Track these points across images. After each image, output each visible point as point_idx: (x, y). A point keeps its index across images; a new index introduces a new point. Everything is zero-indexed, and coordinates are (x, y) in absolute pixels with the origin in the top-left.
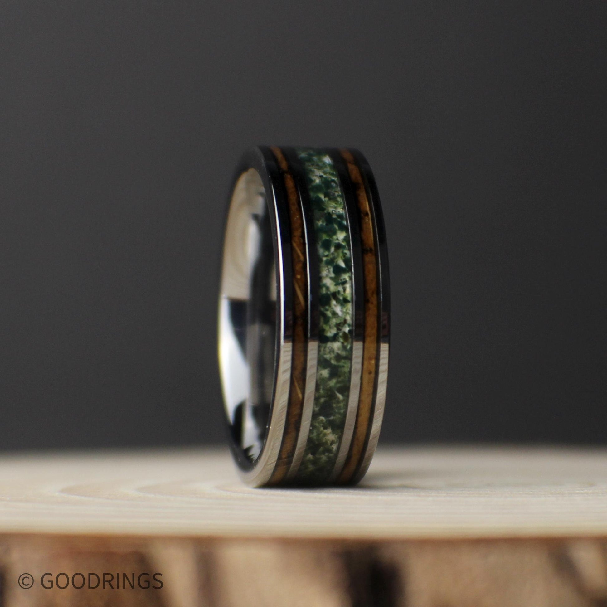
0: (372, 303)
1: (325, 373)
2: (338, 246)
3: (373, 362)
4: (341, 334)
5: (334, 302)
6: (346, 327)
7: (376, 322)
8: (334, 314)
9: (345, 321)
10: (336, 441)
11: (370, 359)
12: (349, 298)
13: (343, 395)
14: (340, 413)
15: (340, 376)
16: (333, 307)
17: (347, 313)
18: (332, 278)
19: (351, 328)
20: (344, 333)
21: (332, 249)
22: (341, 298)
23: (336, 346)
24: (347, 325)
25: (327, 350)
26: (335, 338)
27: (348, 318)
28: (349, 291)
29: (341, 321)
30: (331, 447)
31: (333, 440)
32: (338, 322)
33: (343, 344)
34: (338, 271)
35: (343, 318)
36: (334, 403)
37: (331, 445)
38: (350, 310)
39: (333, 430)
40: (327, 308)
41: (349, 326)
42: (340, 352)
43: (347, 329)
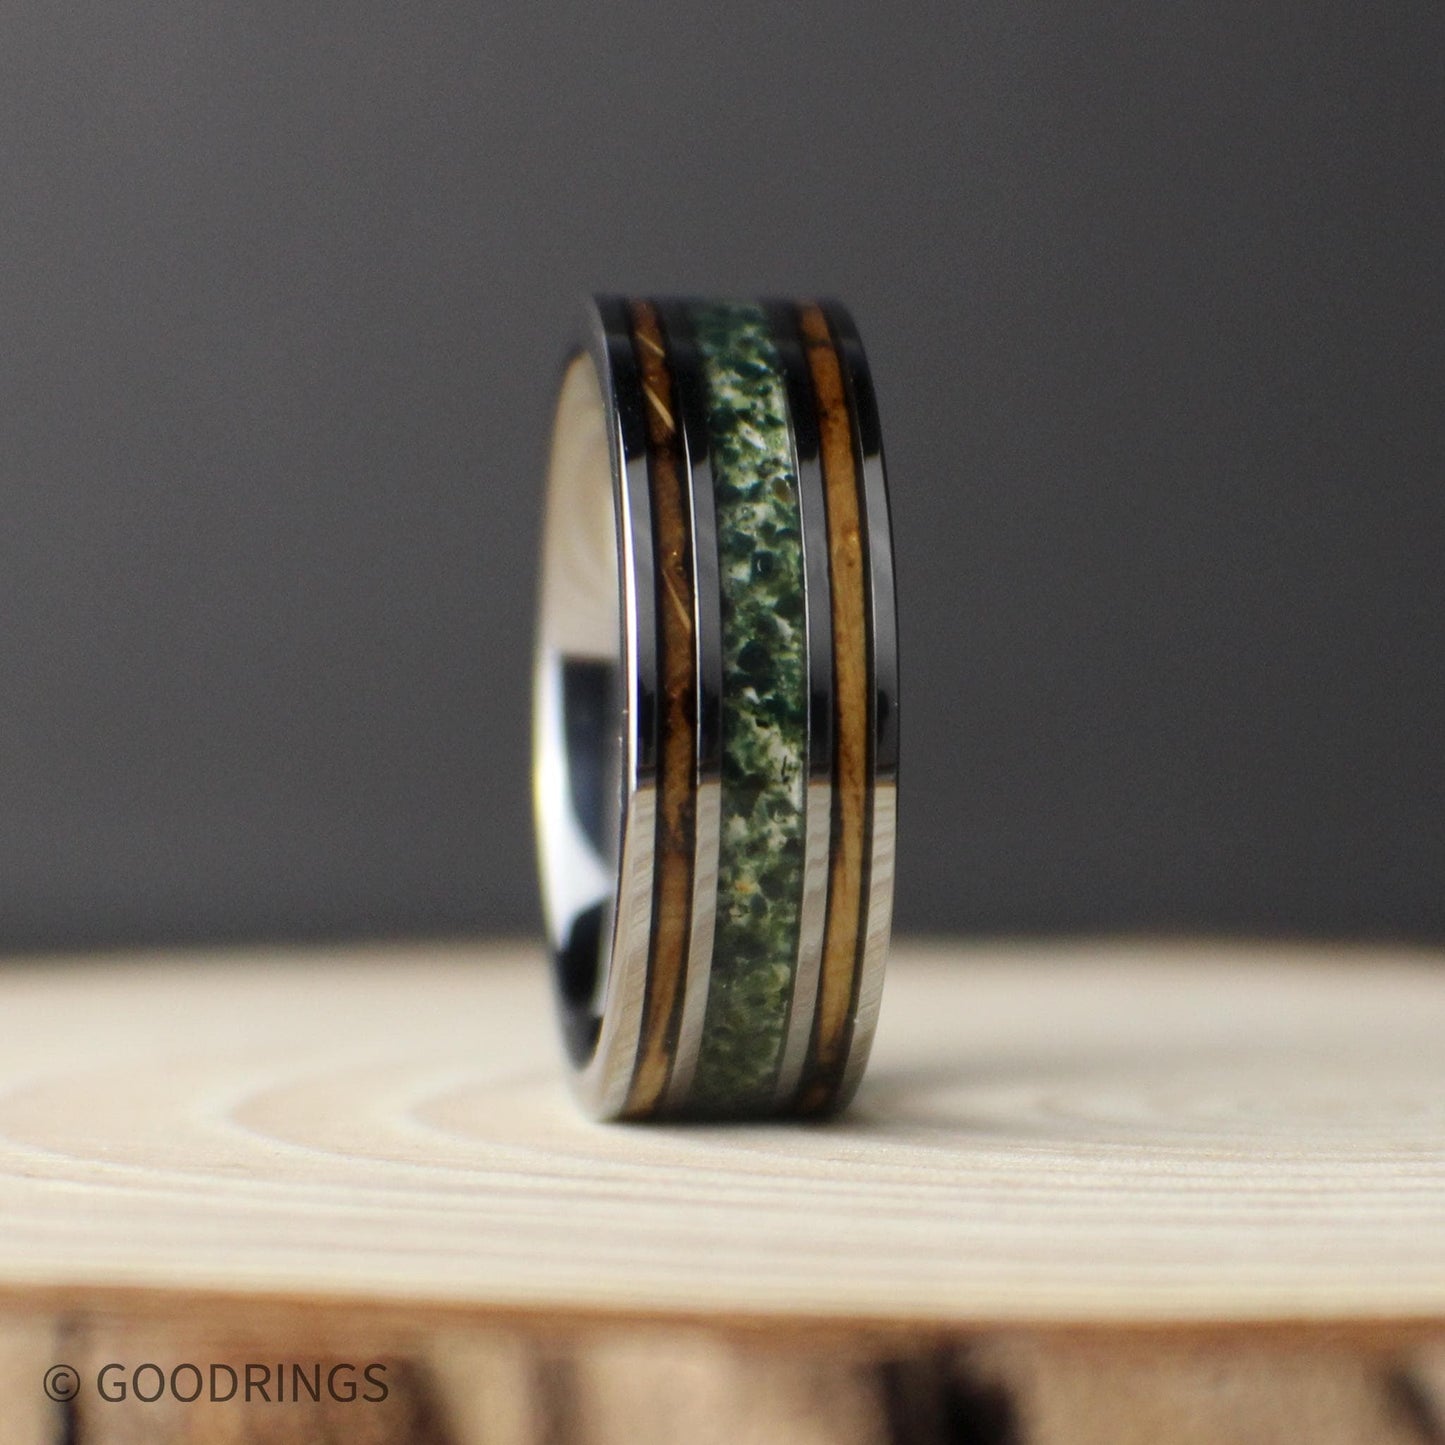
0: (836, 420)
1: (742, 572)
2: (746, 343)
3: (854, 539)
4: (768, 487)
5: (746, 426)
6: (778, 471)
8: (747, 445)
9: (776, 462)
10: (794, 766)
11: (846, 532)
12: (780, 417)
13: (792, 625)
14: (788, 677)
16: (743, 434)
17: (777, 446)
18: (735, 385)
19: (790, 471)
20: (777, 482)
21: (733, 346)
22: (761, 418)
23: (762, 511)
24: (782, 469)
25: (739, 516)
26: (755, 494)
27: (783, 454)
28: (778, 405)
29: (765, 461)
30: (784, 788)
31: (785, 758)
32: (759, 462)
33: (777, 507)
34: (750, 374)
35: (769, 455)
36: (775, 651)
37: (786, 780)
38: (784, 439)
39: (782, 727)
40: (728, 436)
41: (786, 468)
42: (770, 521)
43: (782, 474)
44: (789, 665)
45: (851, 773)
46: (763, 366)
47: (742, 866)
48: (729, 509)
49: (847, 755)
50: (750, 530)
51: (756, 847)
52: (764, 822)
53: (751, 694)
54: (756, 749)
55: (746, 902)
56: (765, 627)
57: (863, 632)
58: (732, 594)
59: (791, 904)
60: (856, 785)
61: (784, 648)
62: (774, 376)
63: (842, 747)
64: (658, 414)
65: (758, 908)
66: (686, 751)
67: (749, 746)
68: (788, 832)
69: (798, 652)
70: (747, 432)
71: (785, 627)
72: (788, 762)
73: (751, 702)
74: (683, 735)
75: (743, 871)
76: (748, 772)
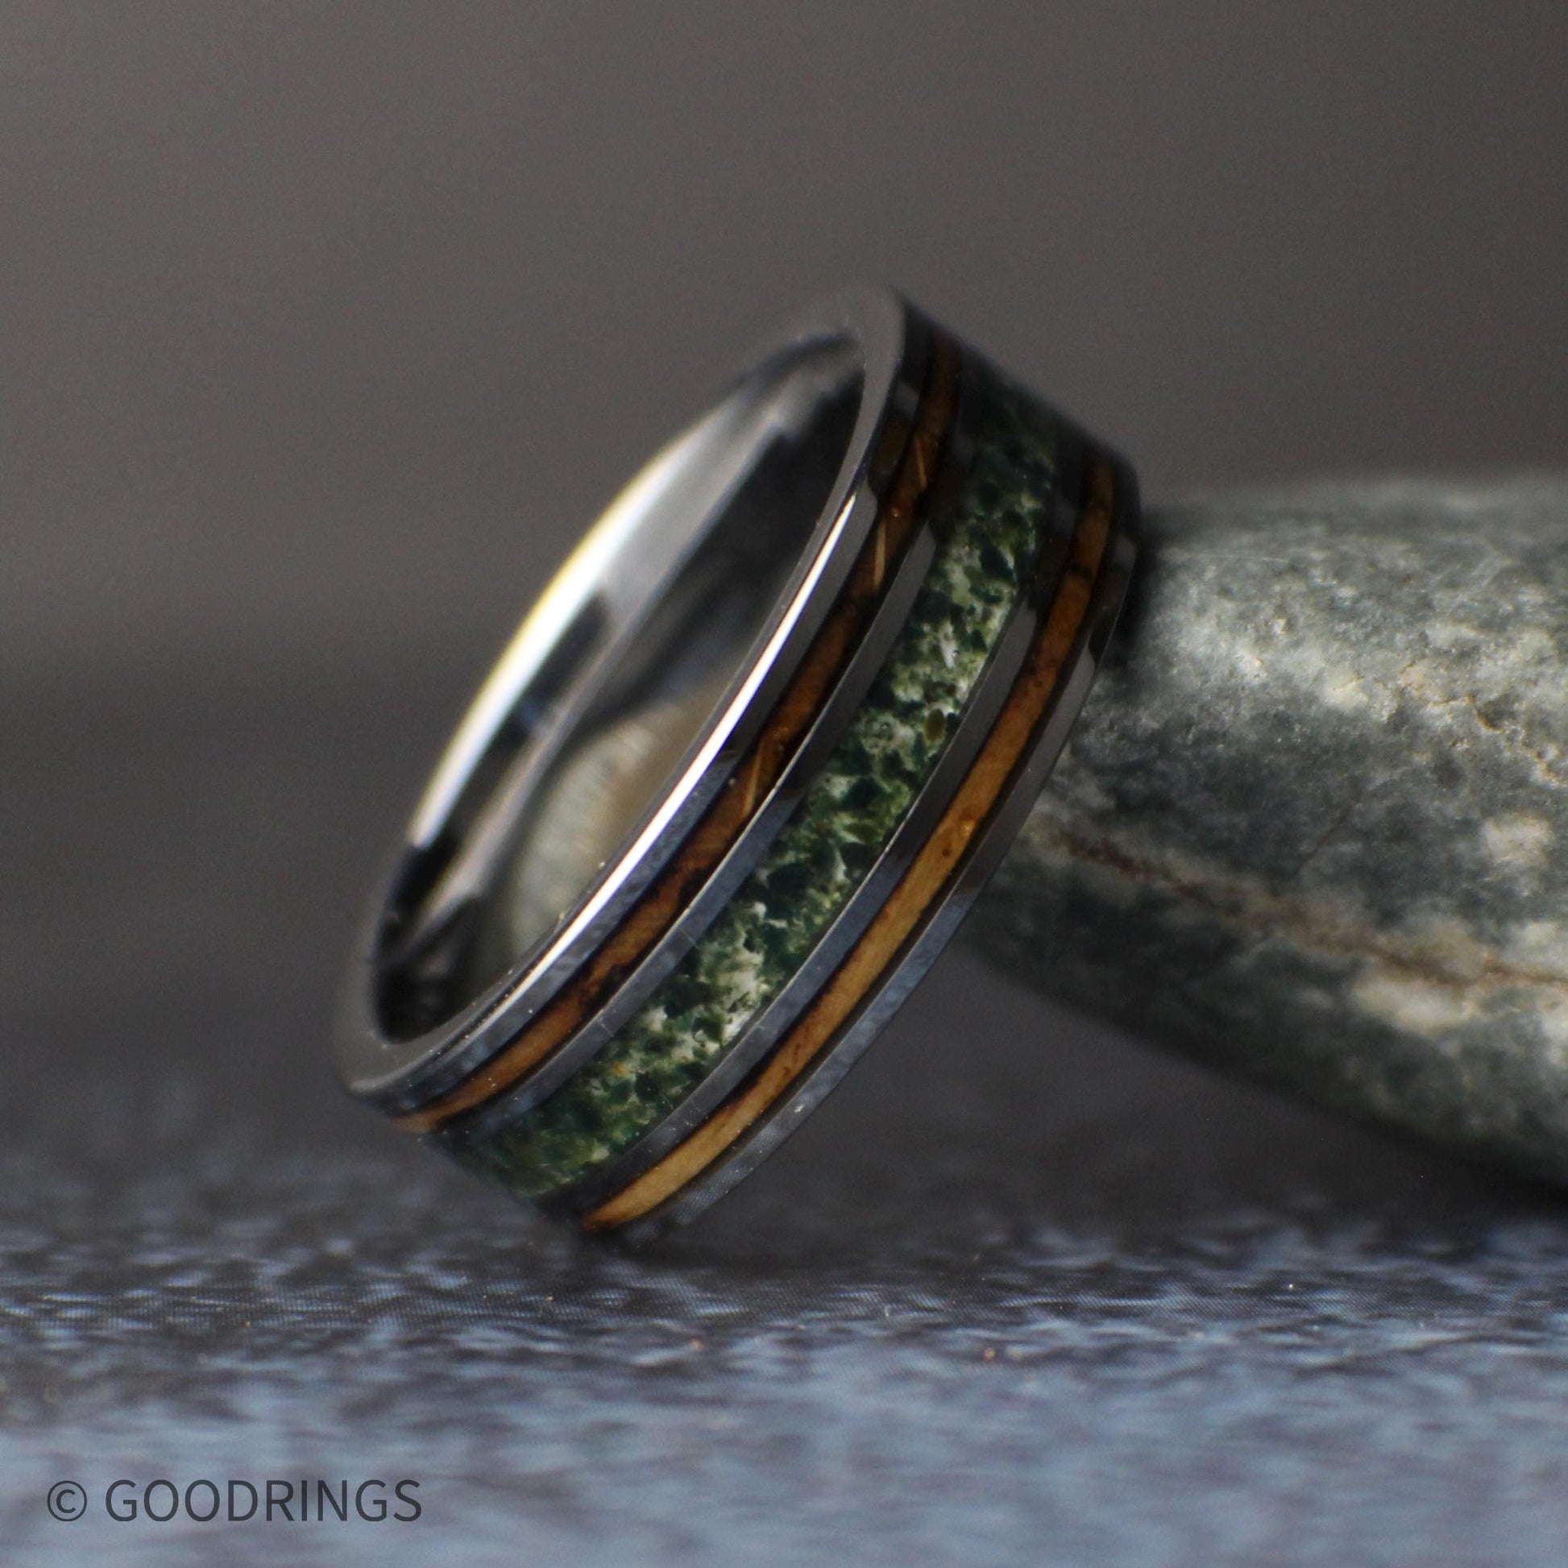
0: (1039, 684)
1: (840, 786)
2: (1013, 519)
3: (968, 828)
4: (926, 713)
5: (949, 628)
6: (947, 703)
7: (1025, 734)
8: (936, 653)
9: (951, 690)
10: (750, 1003)
11: (966, 816)
12: (989, 640)
13: (848, 874)
14: (809, 921)
15: (871, 815)
16: (941, 636)
17: (964, 669)
18: (969, 572)
19: (958, 712)
20: (939, 713)
21: (998, 515)
22: (969, 629)
23: (903, 735)
24: (951, 701)
25: (876, 727)
26: (908, 712)
27: (964, 685)
28: (995, 625)
29: (940, 684)
30: (727, 1016)
31: (747, 994)
32: (935, 679)
33: (919, 739)
34: (992, 565)
35: (948, 678)
36: (814, 886)
37: (733, 1009)
38: (976, 669)
39: (766, 962)
40: (926, 628)
41: (957, 704)
42: (902, 754)
43: (948, 709)
44: (816, 908)
45: (798, 1047)
46: (1011, 562)
47: (631, 1051)
48: (873, 711)
49: (807, 1030)
50: (875, 748)
51: (660, 1045)
52: (683, 1029)
53: (760, 909)
54: (727, 962)
55: (612, 1082)
56: (821, 860)
57: (909, 927)
58: (813, 804)
59: (653, 1111)
60: (795, 1061)
61: (824, 890)
62: (1013, 585)
63: (809, 1020)
64: (874, 561)
65: (621, 1092)
66: (657, 924)
67: (721, 956)
68: (700, 1053)
69: (834, 903)
70: (946, 637)
71: (840, 873)
72: (747, 997)
73: (755, 917)
74: (667, 909)
75: (630, 1056)
76: (703, 979)
